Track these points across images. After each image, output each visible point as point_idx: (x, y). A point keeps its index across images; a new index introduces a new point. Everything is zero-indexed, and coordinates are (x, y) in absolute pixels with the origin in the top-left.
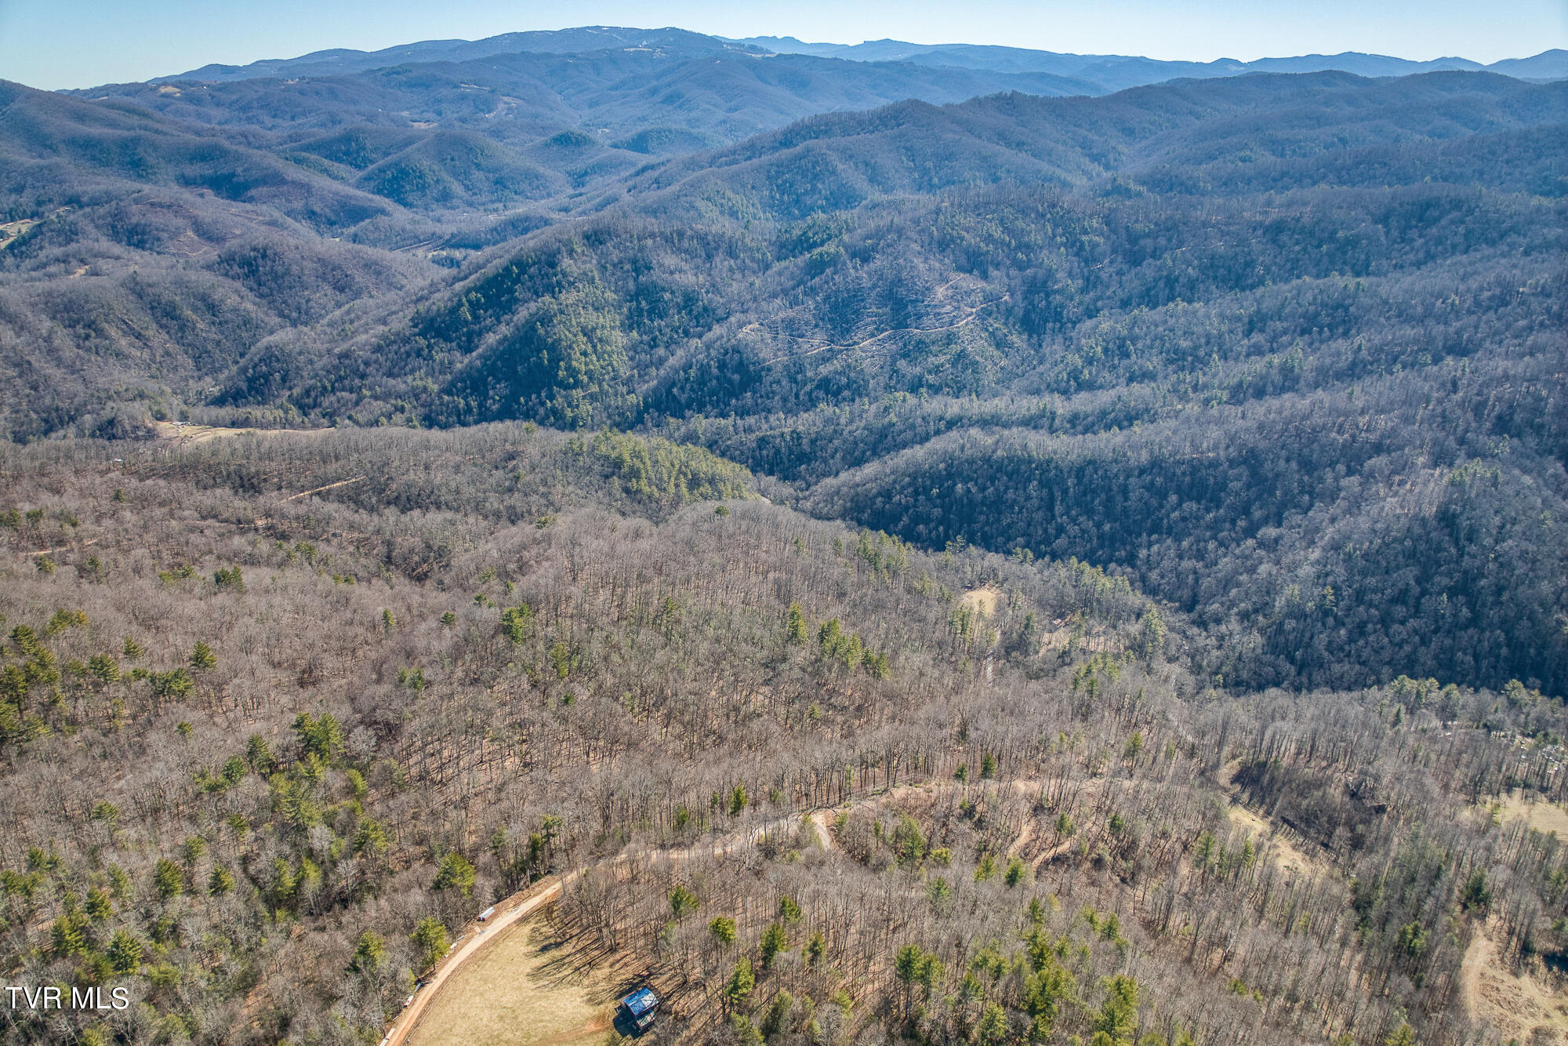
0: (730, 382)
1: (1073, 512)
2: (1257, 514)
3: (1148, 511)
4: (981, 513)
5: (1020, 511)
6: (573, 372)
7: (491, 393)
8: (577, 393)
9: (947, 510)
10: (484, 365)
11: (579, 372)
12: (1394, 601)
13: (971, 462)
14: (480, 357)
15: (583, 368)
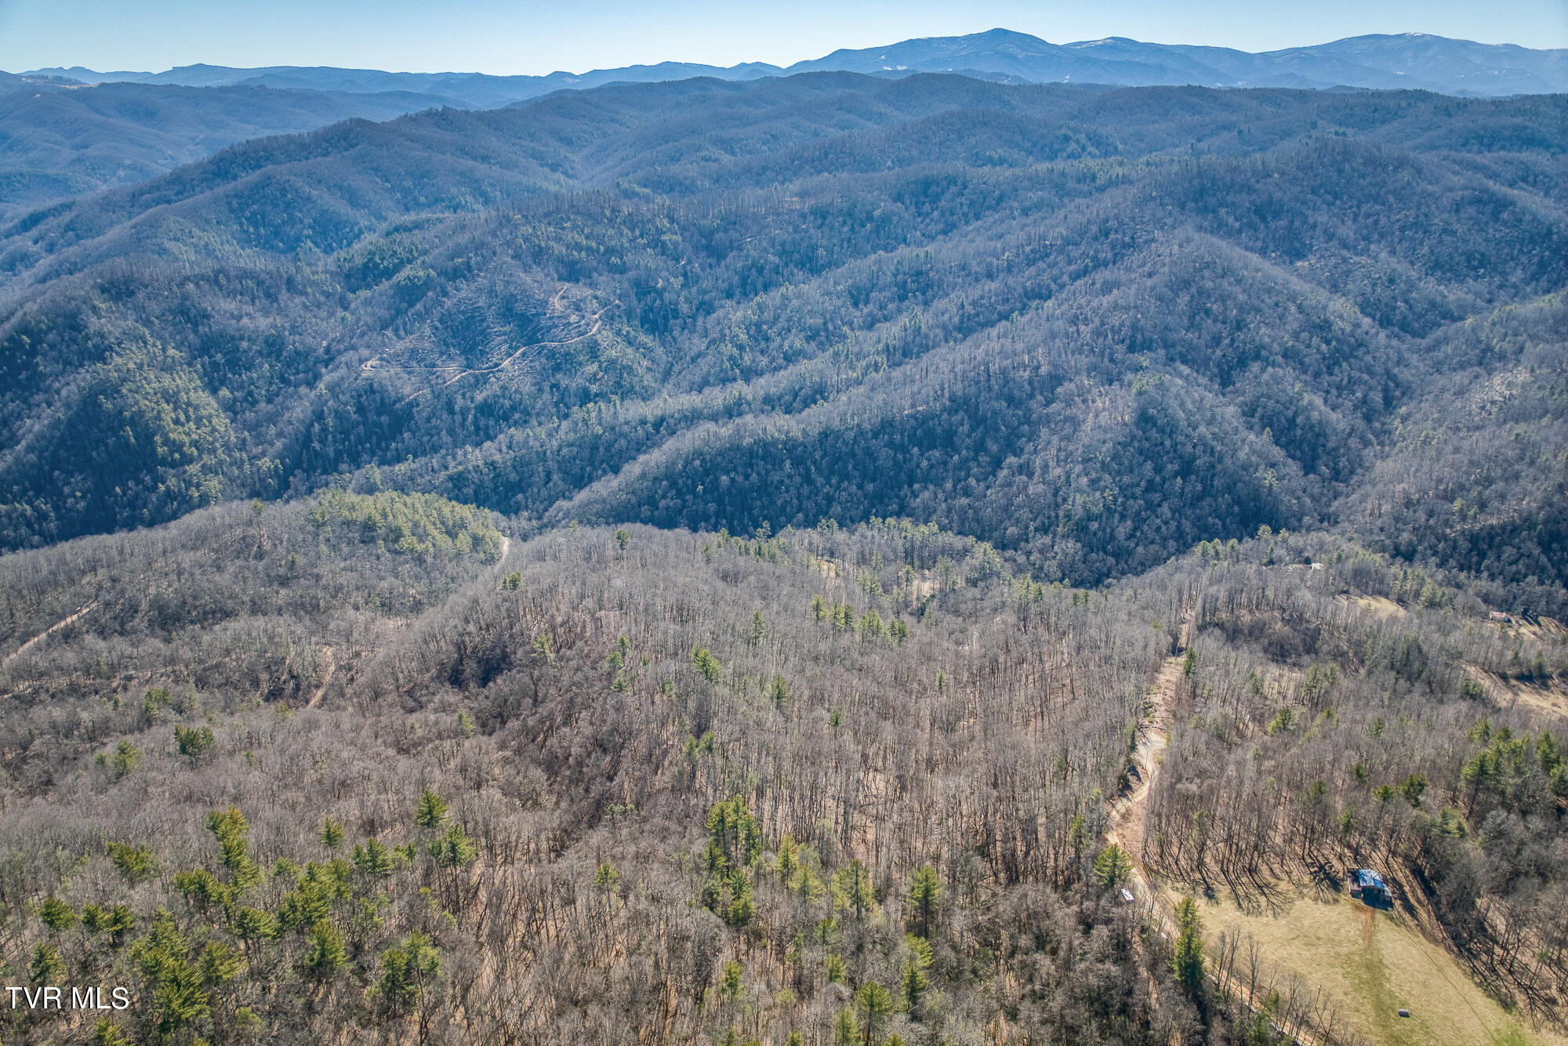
0: (380, 425)
1: (833, 481)
2: (994, 448)
3: (898, 466)
4: (753, 499)
5: (787, 491)
6: (177, 447)
7: (66, 490)
8: (193, 469)
9: (720, 502)
10: (40, 456)
11: (183, 444)
12: (1147, 490)
13: (720, 453)
14: (30, 449)
15: (186, 440)
